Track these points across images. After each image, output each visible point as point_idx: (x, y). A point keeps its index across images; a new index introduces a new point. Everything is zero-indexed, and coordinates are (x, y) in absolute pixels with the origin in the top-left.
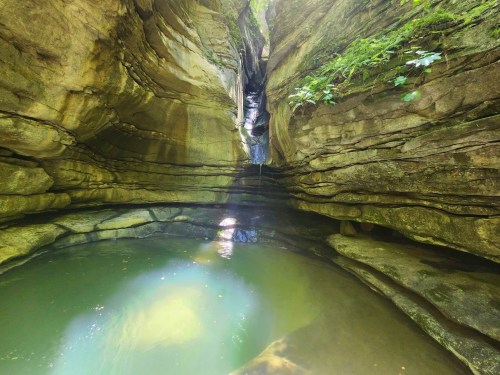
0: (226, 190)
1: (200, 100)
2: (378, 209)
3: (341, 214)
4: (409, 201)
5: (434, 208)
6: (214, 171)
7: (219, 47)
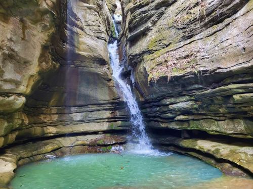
0: (107, 120)
1: (86, 63)
2: (195, 122)
3: (180, 127)
4: (204, 117)
5: (212, 119)
6: (96, 108)
7: (94, 27)
